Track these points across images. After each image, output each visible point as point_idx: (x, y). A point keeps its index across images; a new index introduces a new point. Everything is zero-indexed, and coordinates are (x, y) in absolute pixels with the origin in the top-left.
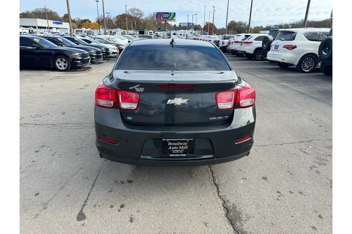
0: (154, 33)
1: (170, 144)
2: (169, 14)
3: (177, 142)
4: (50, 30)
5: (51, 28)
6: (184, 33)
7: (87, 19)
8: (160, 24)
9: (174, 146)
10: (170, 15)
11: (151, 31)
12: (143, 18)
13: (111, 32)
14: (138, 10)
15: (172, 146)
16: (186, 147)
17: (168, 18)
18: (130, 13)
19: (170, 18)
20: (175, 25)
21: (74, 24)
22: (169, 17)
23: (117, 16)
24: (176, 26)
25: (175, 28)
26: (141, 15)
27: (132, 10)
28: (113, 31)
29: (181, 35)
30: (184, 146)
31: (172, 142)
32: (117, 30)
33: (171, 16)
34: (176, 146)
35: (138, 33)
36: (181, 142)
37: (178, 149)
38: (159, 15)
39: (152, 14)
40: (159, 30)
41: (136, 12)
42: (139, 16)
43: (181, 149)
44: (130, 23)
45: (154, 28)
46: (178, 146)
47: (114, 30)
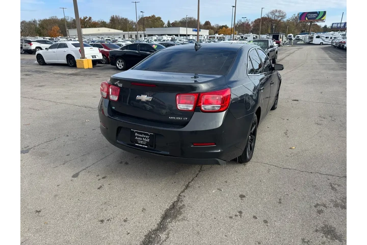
0: (294, 36)
1: (136, 134)
2: (317, 13)
3: (141, 134)
4: (188, 37)
5: (189, 35)
6: (332, 36)
7: (224, 25)
8: (305, 26)
9: (139, 137)
10: (318, 15)
11: (291, 34)
12: (285, 20)
13: (242, 37)
14: (280, 11)
15: (138, 137)
16: (148, 140)
17: (314, 19)
18: (270, 16)
19: (317, 19)
20: (325, 27)
21: (212, 31)
22: (317, 17)
23: (256, 20)
24: (327, 27)
25: (325, 29)
26: (283, 17)
27: (273, 13)
28: (244, 36)
29: (326, 38)
30: (147, 138)
31: (138, 133)
32: (249, 35)
33: (320, 15)
34: (141, 137)
35: (271, 37)
36: (145, 134)
37: (142, 140)
38: (303, 16)
39: (296, 15)
40: (303, 32)
41: (277, 14)
42: (280, 18)
43: (144, 141)
44: (268, 26)
45: (296, 31)
46: (142, 138)
47: (246, 35)
